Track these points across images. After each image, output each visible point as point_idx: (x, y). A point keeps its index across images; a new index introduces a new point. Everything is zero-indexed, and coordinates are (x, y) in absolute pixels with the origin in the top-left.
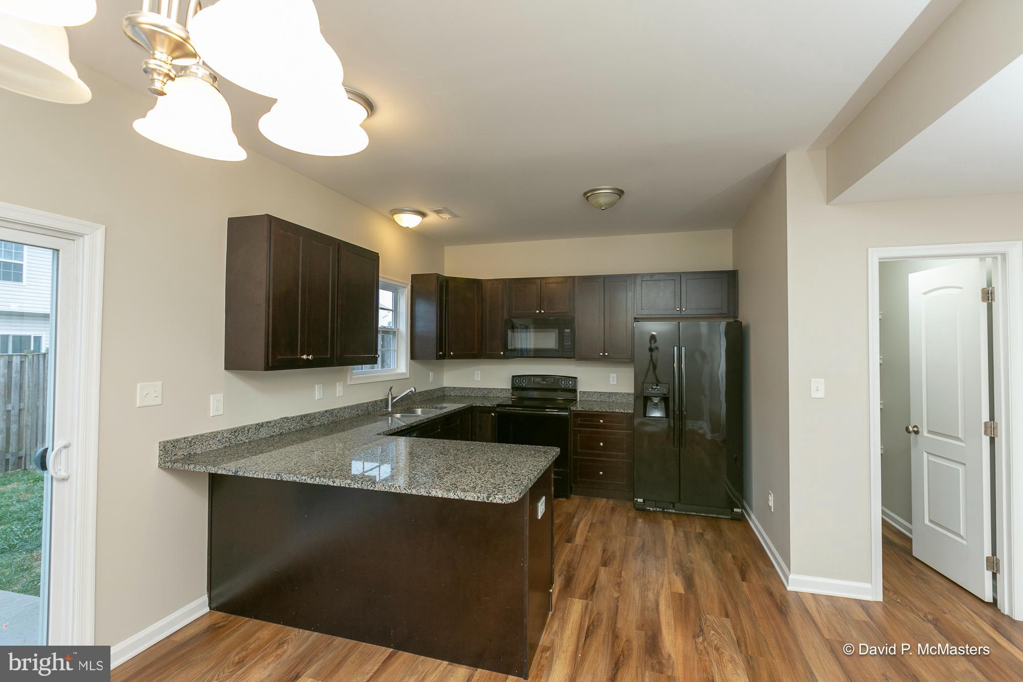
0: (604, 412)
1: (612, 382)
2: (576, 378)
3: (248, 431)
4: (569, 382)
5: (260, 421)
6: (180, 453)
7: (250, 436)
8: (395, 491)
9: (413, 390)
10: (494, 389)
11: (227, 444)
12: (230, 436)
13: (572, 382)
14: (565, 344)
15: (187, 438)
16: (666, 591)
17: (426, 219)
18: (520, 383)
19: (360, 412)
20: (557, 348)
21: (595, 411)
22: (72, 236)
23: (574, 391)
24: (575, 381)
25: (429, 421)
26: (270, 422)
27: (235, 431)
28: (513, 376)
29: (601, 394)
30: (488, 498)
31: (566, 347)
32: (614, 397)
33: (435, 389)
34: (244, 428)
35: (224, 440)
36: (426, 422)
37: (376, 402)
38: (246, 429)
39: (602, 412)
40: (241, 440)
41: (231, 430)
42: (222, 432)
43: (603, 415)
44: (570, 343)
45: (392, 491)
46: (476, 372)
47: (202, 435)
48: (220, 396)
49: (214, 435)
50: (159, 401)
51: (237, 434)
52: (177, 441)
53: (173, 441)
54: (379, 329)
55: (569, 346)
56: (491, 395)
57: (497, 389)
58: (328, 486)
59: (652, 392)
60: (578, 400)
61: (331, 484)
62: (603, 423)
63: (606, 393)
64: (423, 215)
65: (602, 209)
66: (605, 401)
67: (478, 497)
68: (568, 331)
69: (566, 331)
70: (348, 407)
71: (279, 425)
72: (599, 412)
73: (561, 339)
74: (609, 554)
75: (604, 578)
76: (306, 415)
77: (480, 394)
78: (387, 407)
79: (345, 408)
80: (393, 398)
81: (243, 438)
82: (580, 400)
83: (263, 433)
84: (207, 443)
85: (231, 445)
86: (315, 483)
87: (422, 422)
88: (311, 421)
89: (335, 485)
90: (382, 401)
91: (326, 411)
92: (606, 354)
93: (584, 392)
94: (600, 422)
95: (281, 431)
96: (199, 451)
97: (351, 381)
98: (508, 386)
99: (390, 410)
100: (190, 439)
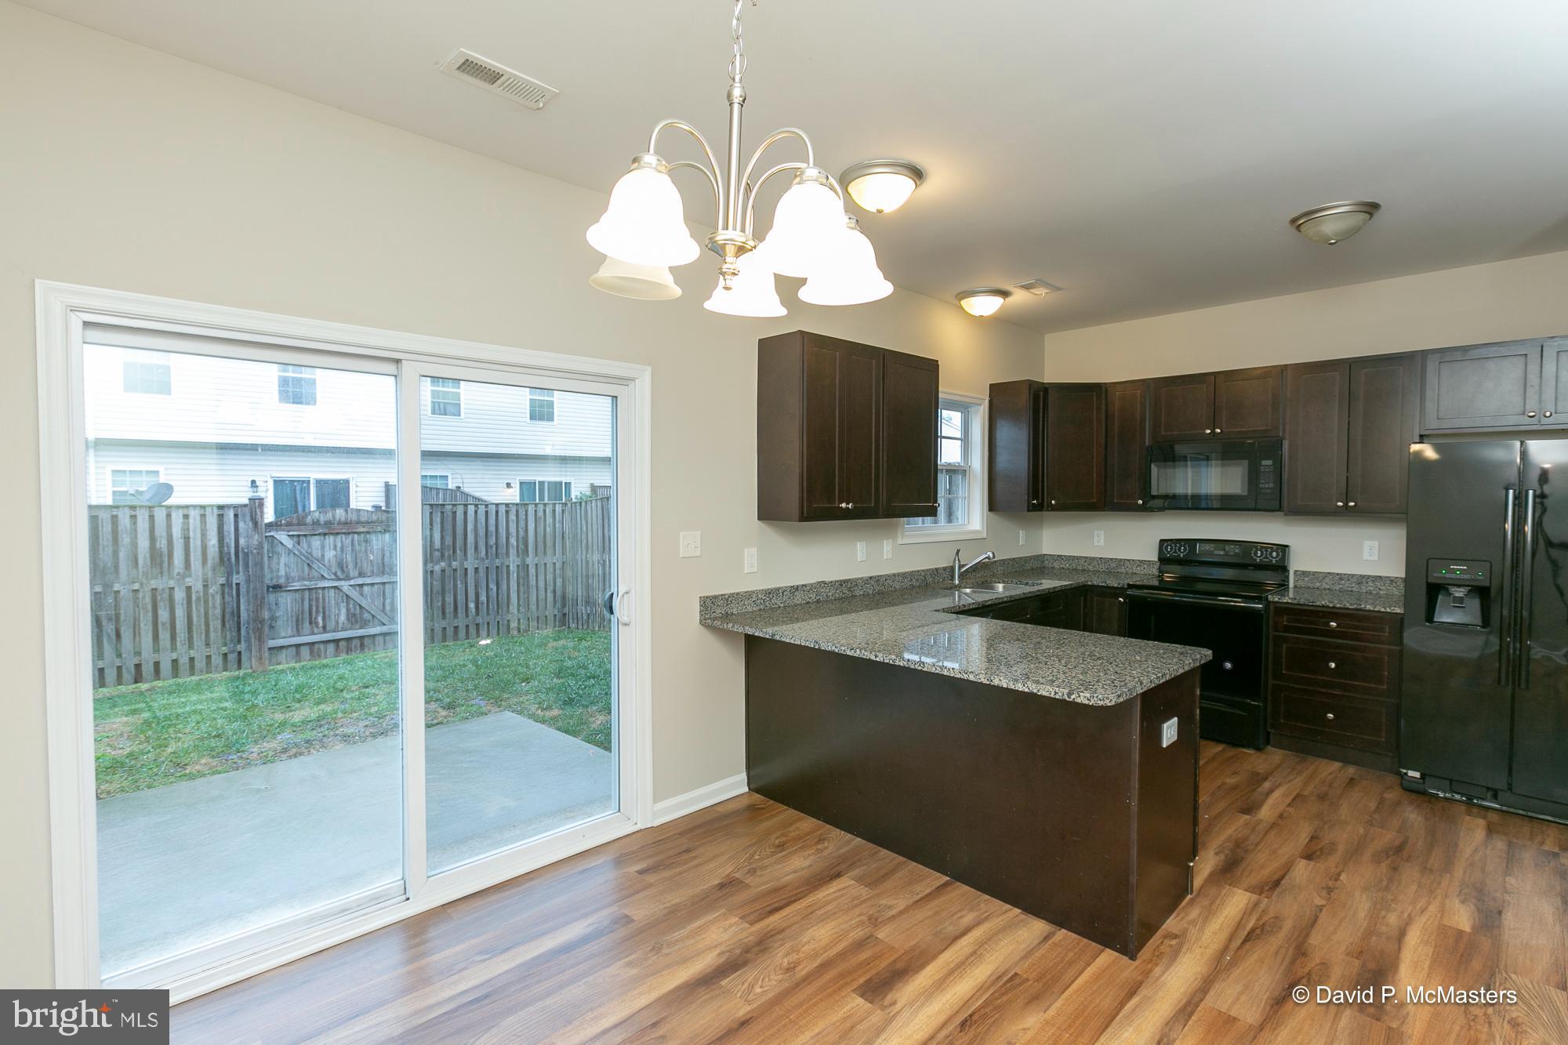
0: (1340, 608)
1: (1366, 556)
2: (1287, 546)
3: (784, 594)
4: (1271, 553)
5: (795, 583)
6: (718, 611)
7: (785, 599)
8: (948, 674)
9: (991, 555)
10: (1128, 560)
11: (762, 607)
12: (765, 598)
13: (1277, 552)
14: (1261, 486)
15: (724, 595)
16: (1428, 920)
17: (1010, 300)
18: (1175, 552)
19: (914, 583)
20: (1246, 493)
21: (1319, 606)
22: (625, 381)
23: (1282, 568)
24: (1284, 552)
25: (1011, 601)
26: (805, 586)
27: (769, 593)
28: (1161, 541)
29: (1341, 577)
30: (1069, 695)
31: (1264, 491)
32: (1370, 584)
33: (1027, 557)
34: (778, 589)
35: (759, 602)
36: (1006, 602)
37: (936, 569)
38: (780, 591)
39: (1334, 607)
40: (777, 604)
41: (766, 590)
42: (757, 593)
43: (1336, 614)
44: (1271, 485)
45: (945, 674)
46: (1096, 532)
47: (738, 594)
48: (754, 550)
49: (749, 595)
50: (698, 553)
51: (771, 596)
52: (716, 597)
54: (939, 468)
55: (1269, 491)
56: (1123, 570)
57: (1133, 561)
58: (870, 660)
59: (1448, 575)
60: (1291, 584)
61: (873, 658)
62: (1338, 626)
63: (1353, 575)
64: (1004, 294)
65: (1331, 244)
66: (1352, 591)
67: (1056, 693)
68: (1269, 462)
69: (1264, 462)
70: (899, 574)
71: (816, 590)
72: (1328, 607)
73: (1253, 477)
74: (1323, 844)
75: (1303, 875)
76: (846, 580)
77: (1103, 567)
78: (953, 578)
79: (894, 575)
80: (961, 567)
81: (777, 601)
82: (1295, 587)
83: (799, 599)
84: (743, 602)
85: (766, 608)
86: (855, 655)
87: (1001, 601)
88: (853, 589)
89: (878, 659)
90: (945, 569)
91: (871, 578)
92: (1352, 504)
93: (1304, 573)
94: (1330, 626)
95: (818, 598)
96: (735, 611)
97: (902, 538)
98: (1153, 556)
99: (957, 582)
100: (727, 597)
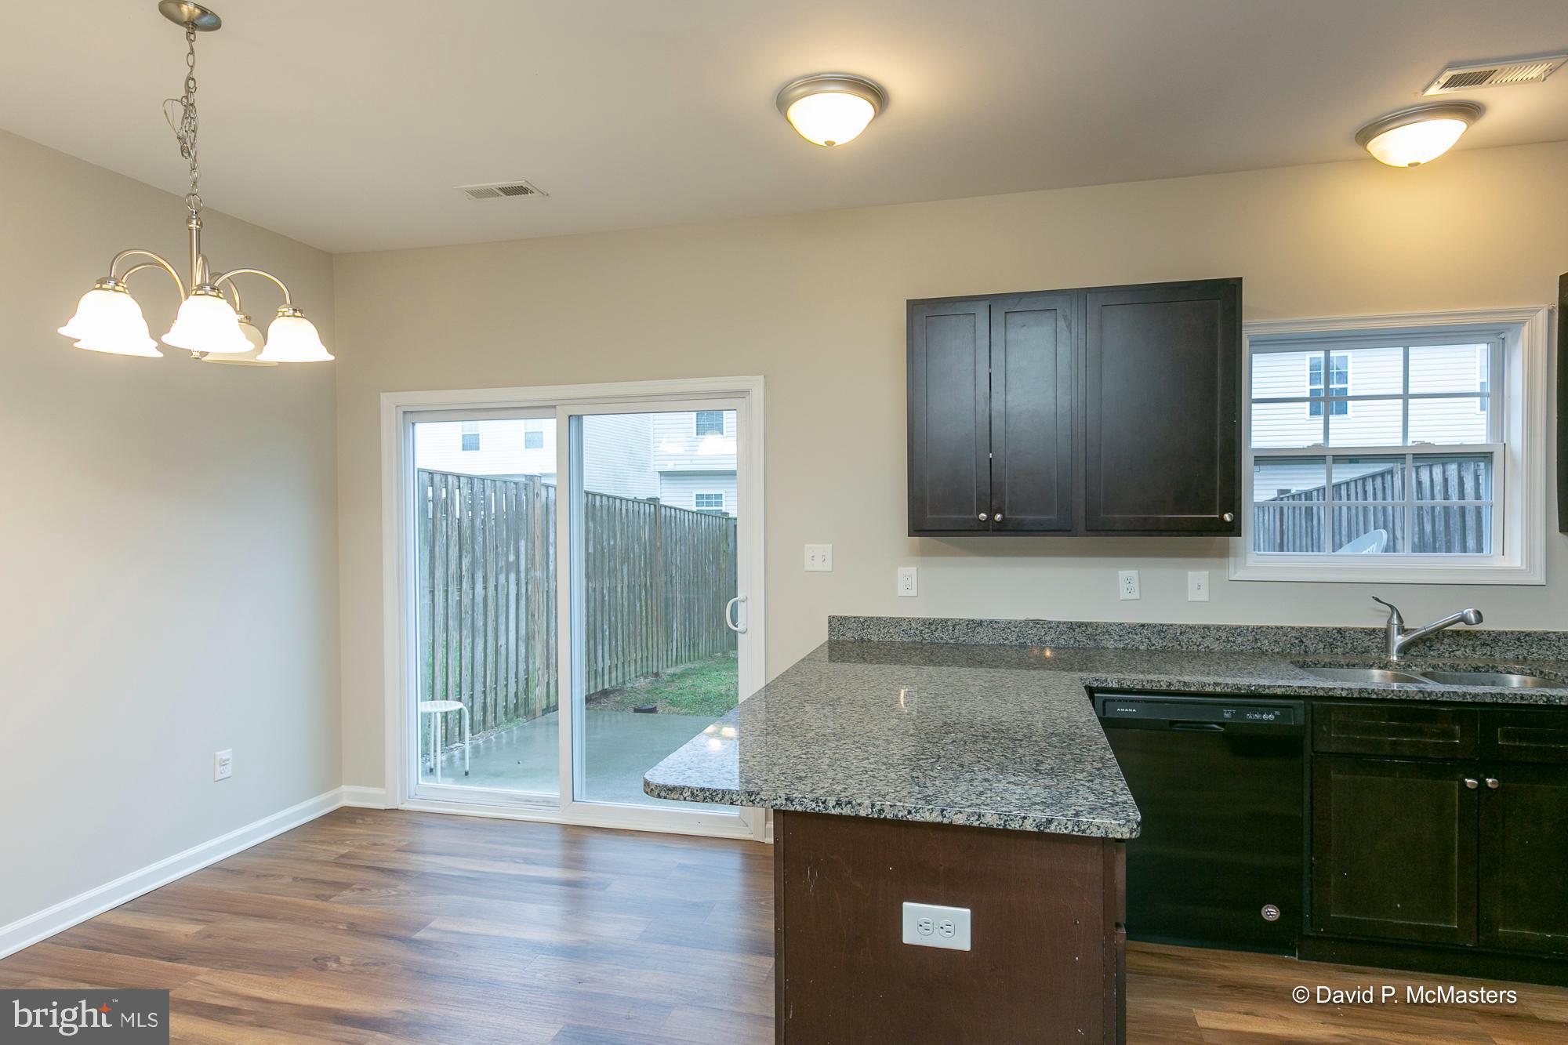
3: (954, 627)
5: (977, 617)
6: (849, 635)
7: (956, 634)
9: (1472, 616)
11: (918, 639)
12: (922, 628)
15: (859, 618)
19: (1266, 645)
26: (998, 622)
27: (930, 623)
34: (946, 621)
35: (912, 632)
38: (949, 623)
40: (942, 638)
41: (924, 620)
42: (910, 621)
47: (879, 619)
48: (913, 571)
49: (897, 622)
50: (827, 567)
51: (933, 627)
52: (846, 618)
53: (841, 617)
70: (1220, 628)
71: (1017, 630)
79: (1207, 627)
80: (1403, 630)
81: (944, 636)
83: (984, 637)
84: (886, 630)
85: (924, 641)
88: (1098, 637)
90: (1365, 632)
95: (1022, 641)
96: (875, 639)
97: (1235, 573)
99: (1395, 658)
100: (862, 620)
